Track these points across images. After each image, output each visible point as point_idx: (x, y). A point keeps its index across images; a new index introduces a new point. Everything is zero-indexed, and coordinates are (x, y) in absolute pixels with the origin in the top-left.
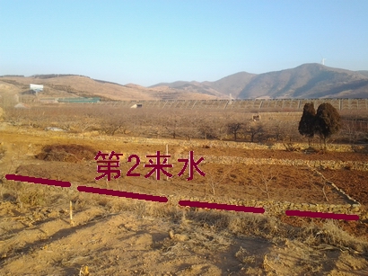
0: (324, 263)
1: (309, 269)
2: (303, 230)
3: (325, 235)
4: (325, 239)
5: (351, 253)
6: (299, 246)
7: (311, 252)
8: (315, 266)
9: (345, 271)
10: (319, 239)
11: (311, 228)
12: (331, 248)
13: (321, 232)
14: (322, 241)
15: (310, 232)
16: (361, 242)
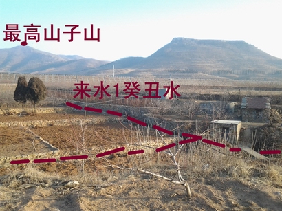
0: (23, 199)
1: (10, 207)
2: (7, 177)
3: (25, 178)
4: (25, 180)
5: (43, 187)
6: (4, 190)
7: (13, 193)
8: (15, 203)
9: (38, 200)
10: (21, 182)
11: (14, 174)
12: (29, 186)
13: (22, 176)
14: (23, 182)
15: (13, 178)
16: (52, 176)
